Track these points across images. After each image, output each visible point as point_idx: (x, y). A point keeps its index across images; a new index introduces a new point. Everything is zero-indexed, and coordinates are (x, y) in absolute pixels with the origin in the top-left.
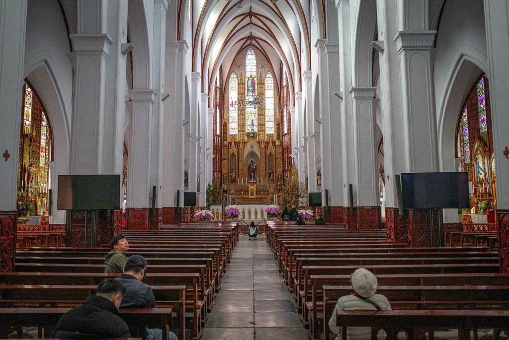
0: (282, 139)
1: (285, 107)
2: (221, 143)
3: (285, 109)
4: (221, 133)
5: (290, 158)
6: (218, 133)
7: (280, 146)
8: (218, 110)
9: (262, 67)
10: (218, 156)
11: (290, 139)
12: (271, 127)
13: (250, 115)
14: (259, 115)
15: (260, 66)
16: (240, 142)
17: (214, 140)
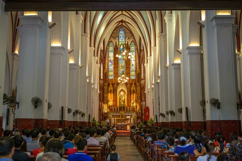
0: (141, 82)
1: (142, 63)
2: (104, 84)
3: (142, 65)
4: (103, 78)
5: (145, 94)
6: (102, 78)
7: (139, 86)
8: (102, 65)
9: (129, 38)
10: (101, 92)
11: (145, 82)
12: (133, 74)
13: (121, 67)
14: (126, 68)
15: (128, 38)
16: (115, 84)
17: (99, 83)
